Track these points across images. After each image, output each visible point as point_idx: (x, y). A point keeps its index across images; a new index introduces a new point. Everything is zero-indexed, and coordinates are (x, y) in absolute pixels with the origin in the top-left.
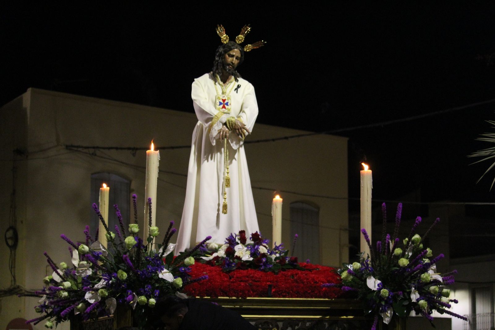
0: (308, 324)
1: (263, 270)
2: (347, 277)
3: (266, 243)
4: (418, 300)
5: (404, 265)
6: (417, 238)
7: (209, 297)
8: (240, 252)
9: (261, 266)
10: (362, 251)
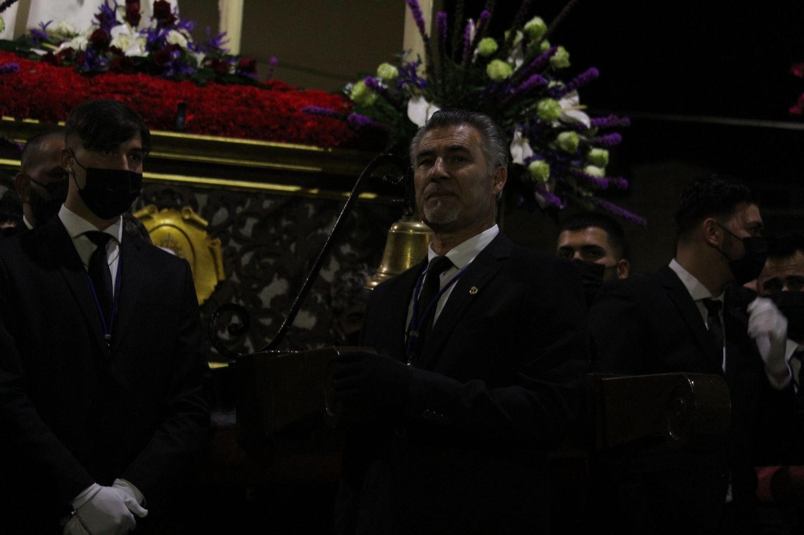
0: (267, 204)
1: (171, 78)
2: (363, 95)
3: (187, 28)
4: (528, 160)
5: (500, 77)
6: (537, 26)
7: (37, 122)
8: (124, 39)
9: (168, 69)
10: (406, 47)
